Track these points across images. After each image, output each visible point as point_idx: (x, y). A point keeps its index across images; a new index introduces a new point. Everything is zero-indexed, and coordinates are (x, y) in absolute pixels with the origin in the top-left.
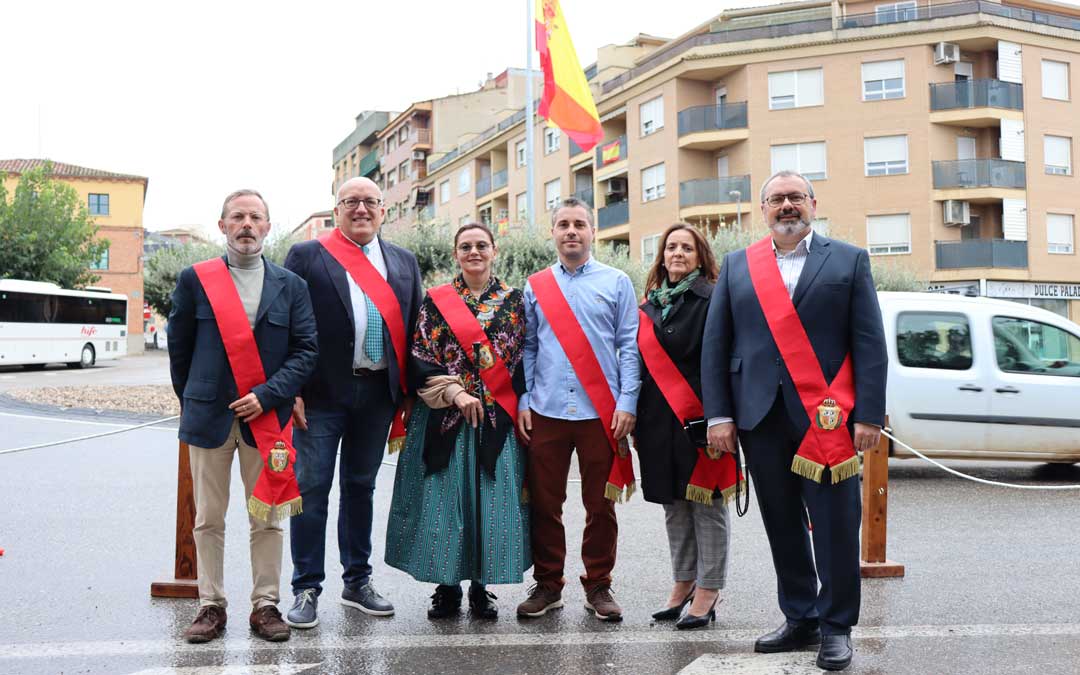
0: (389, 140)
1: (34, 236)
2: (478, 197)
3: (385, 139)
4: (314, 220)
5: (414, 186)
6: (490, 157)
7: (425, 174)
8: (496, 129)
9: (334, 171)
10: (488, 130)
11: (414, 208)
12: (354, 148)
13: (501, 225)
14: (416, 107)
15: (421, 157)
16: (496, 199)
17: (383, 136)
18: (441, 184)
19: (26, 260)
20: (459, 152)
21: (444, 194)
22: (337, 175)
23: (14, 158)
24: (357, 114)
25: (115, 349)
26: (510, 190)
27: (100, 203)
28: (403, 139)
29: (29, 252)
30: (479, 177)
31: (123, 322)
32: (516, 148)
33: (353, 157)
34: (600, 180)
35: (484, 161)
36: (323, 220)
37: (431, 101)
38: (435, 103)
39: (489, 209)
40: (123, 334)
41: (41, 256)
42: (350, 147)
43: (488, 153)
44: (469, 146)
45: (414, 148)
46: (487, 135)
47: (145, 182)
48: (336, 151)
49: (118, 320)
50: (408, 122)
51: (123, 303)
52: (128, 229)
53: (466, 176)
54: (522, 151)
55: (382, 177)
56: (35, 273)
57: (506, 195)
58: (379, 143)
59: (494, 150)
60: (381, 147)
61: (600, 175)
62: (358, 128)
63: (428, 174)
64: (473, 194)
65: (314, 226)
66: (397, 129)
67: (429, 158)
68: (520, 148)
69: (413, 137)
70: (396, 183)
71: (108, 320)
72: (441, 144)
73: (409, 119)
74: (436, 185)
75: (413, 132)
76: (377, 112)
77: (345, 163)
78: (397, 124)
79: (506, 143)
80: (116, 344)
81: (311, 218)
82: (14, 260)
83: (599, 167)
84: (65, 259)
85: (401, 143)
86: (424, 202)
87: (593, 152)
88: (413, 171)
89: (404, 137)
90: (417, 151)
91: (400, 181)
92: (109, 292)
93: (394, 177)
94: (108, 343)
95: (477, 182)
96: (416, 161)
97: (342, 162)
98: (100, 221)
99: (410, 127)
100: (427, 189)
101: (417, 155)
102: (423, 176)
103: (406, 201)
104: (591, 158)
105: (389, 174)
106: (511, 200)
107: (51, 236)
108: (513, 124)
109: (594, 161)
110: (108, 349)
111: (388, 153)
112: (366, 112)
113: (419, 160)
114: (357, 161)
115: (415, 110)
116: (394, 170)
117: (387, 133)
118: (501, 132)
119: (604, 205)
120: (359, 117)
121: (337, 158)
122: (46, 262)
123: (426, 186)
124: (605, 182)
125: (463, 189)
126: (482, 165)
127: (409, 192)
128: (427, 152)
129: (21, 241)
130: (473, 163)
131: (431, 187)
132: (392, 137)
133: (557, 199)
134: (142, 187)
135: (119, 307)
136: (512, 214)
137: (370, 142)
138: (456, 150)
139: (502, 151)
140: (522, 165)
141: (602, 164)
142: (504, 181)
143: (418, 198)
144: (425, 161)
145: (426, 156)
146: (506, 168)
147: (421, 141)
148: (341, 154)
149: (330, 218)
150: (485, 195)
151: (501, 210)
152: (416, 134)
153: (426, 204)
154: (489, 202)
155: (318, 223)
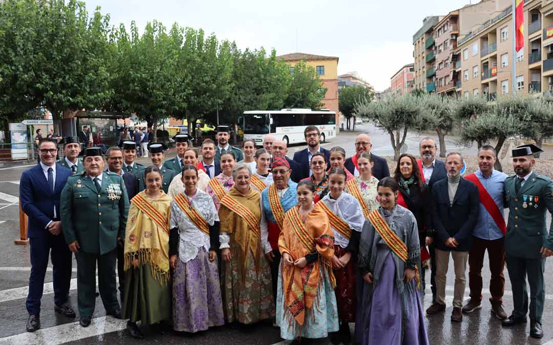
0: (439, 30)
1: (301, 89)
2: (482, 57)
3: (437, 30)
4: (405, 68)
5: (451, 52)
6: (488, 37)
7: (456, 45)
8: (491, 22)
9: (413, 46)
10: (486, 23)
11: (451, 63)
12: (423, 35)
13: (493, 70)
14: (451, 14)
15: (454, 38)
16: (491, 57)
17: (436, 29)
18: (464, 51)
19: (298, 99)
20: (472, 34)
21: (465, 56)
22: (415, 48)
23: (289, 54)
24: (423, 19)
25: (332, 135)
26: (498, 52)
27: (321, 70)
28: (445, 30)
29: (300, 96)
30: (482, 47)
31: (335, 124)
32: (501, 32)
33: (422, 39)
34: (544, 46)
35: (485, 38)
36: (409, 68)
37: (458, 10)
38: (461, 11)
39: (488, 62)
40: (334, 128)
41: (304, 97)
42: (421, 34)
43: (487, 35)
44: (477, 31)
45: (451, 33)
46: (486, 25)
47: (337, 59)
48: (414, 37)
49: (332, 122)
50: (448, 21)
51: (335, 115)
52: (331, 80)
53: (476, 47)
54: (504, 33)
55: (436, 48)
56: (301, 105)
57: (496, 55)
58: (435, 32)
59: (490, 33)
60: (435, 33)
61: (544, 43)
62: (424, 26)
63: (458, 46)
64: (479, 56)
65: (405, 71)
66: (442, 25)
67: (458, 38)
68: (502, 32)
69: (450, 28)
70: (442, 50)
71: (329, 123)
72: (463, 31)
73: (448, 20)
74: (462, 51)
75: (450, 26)
76: (433, 17)
77: (419, 42)
78: (442, 23)
79: (495, 30)
80: (332, 133)
81: (404, 67)
82: (295, 99)
83: (544, 39)
84: (312, 97)
85: (444, 31)
86: (456, 59)
87: (541, 32)
88: (450, 44)
89: (446, 29)
90: (452, 35)
91: (444, 49)
92: (329, 111)
93: (442, 48)
94: (329, 133)
95: (481, 50)
96: (451, 40)
97: (417, 41)
98: (321, 77)
99: (449, 24)
100: (457, 53)
101: (452, 37)
102: (455, 47)
103: (448, 59)
104: (540, 35)
105: (439, 46)
106: (498, 57)
107: (307, 88)
108: (499, 19)
109: (542, 36)
110: (329, 135)
111: (439, 36)
112: (428, 17)
113: (453, 39)
114: (424, 41)
115: (451, 15)
116: (441, 45)
117: (438, 27)
118: (494, 24)
119: (546, 59)
120: (425, 20)
121: (415, 39)
122: (306, 99)
123: (457, 52)
124: (547, 47)
125: (474, 53)
126: (484, 40)
127: (449, 55)
128: (457, 35)
129: (297, 92)
130: (479, 40)
131: (459, 52)
132: (440, 29)
133: (522, 56)
134: (336, 62)
135: (333, 116)
136: (498, 65)
137: (430, 32)
138: (471, 33)
139: (494, 33)
140: (503, 40)
141: (546, 37)
142: (495, 48)
143: (453, 58)
144: (456, 39)
145: (456, 37)
146: (496, 42)
147: (454, 30)
148: (417, 38)
149: (412, 67)
150: (485, 55)
151: (493, 62)
152: (452, 27)
153: (457, 60)
154: (487, 59)
155: (407, 71)
